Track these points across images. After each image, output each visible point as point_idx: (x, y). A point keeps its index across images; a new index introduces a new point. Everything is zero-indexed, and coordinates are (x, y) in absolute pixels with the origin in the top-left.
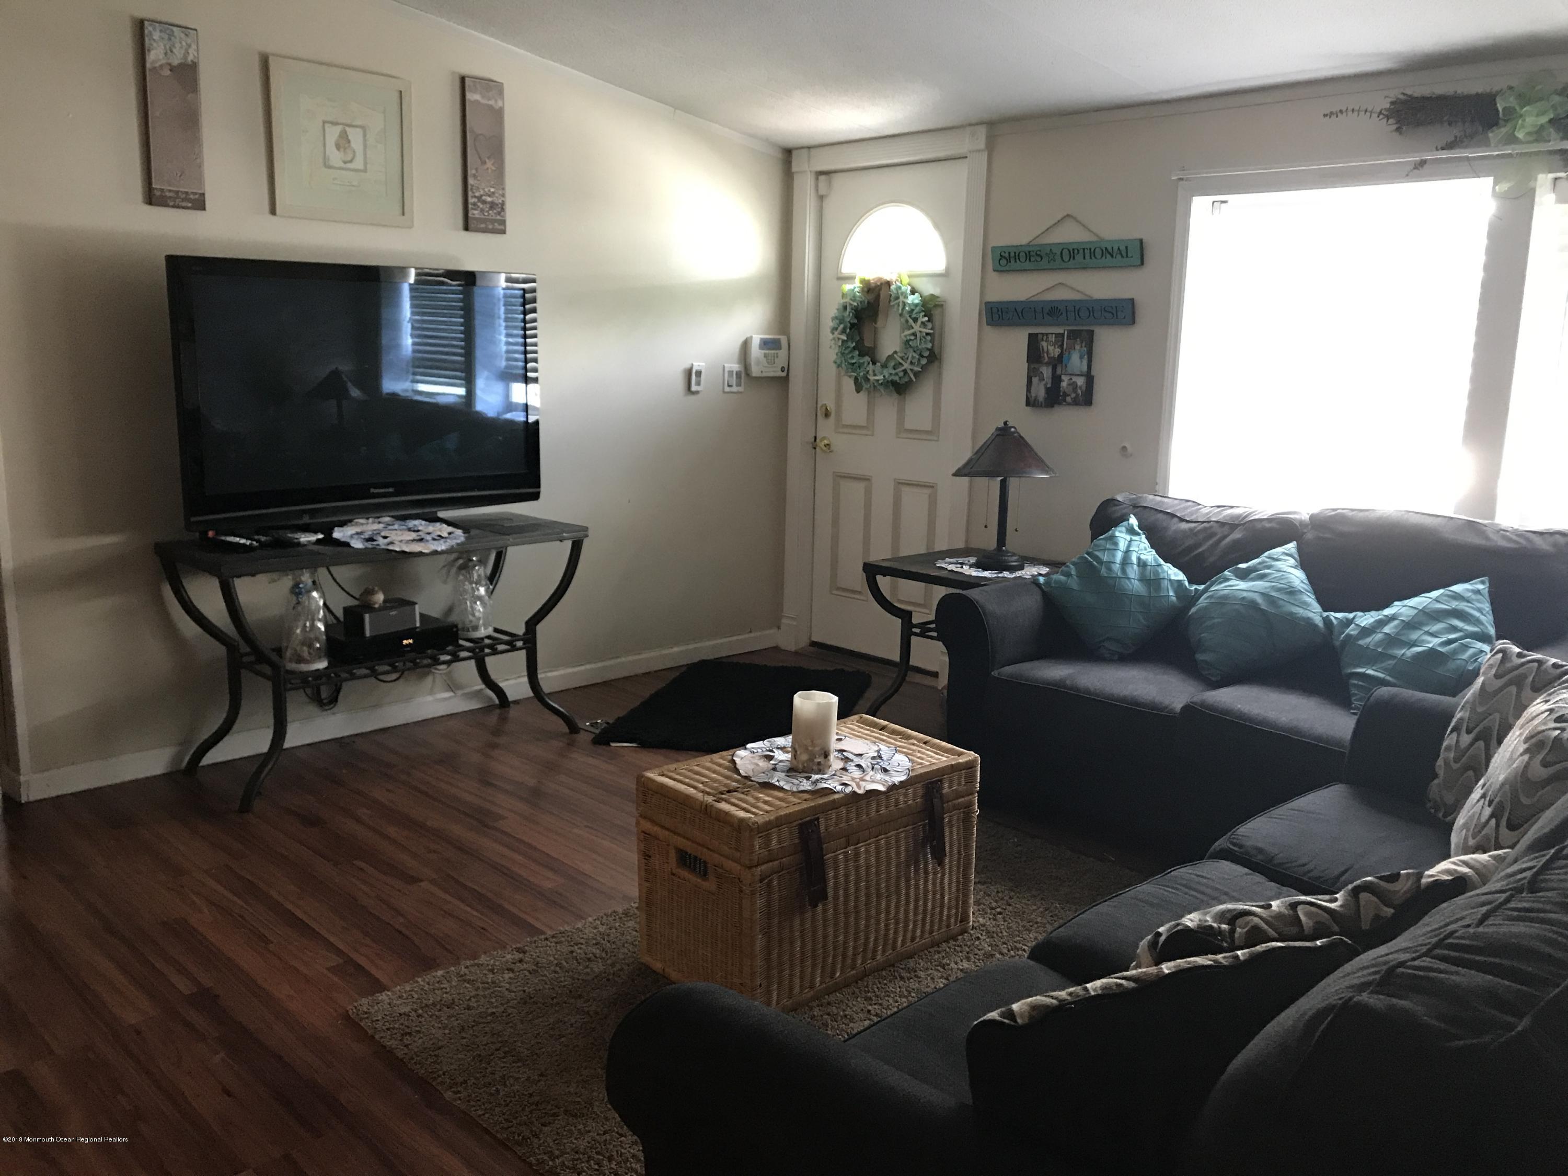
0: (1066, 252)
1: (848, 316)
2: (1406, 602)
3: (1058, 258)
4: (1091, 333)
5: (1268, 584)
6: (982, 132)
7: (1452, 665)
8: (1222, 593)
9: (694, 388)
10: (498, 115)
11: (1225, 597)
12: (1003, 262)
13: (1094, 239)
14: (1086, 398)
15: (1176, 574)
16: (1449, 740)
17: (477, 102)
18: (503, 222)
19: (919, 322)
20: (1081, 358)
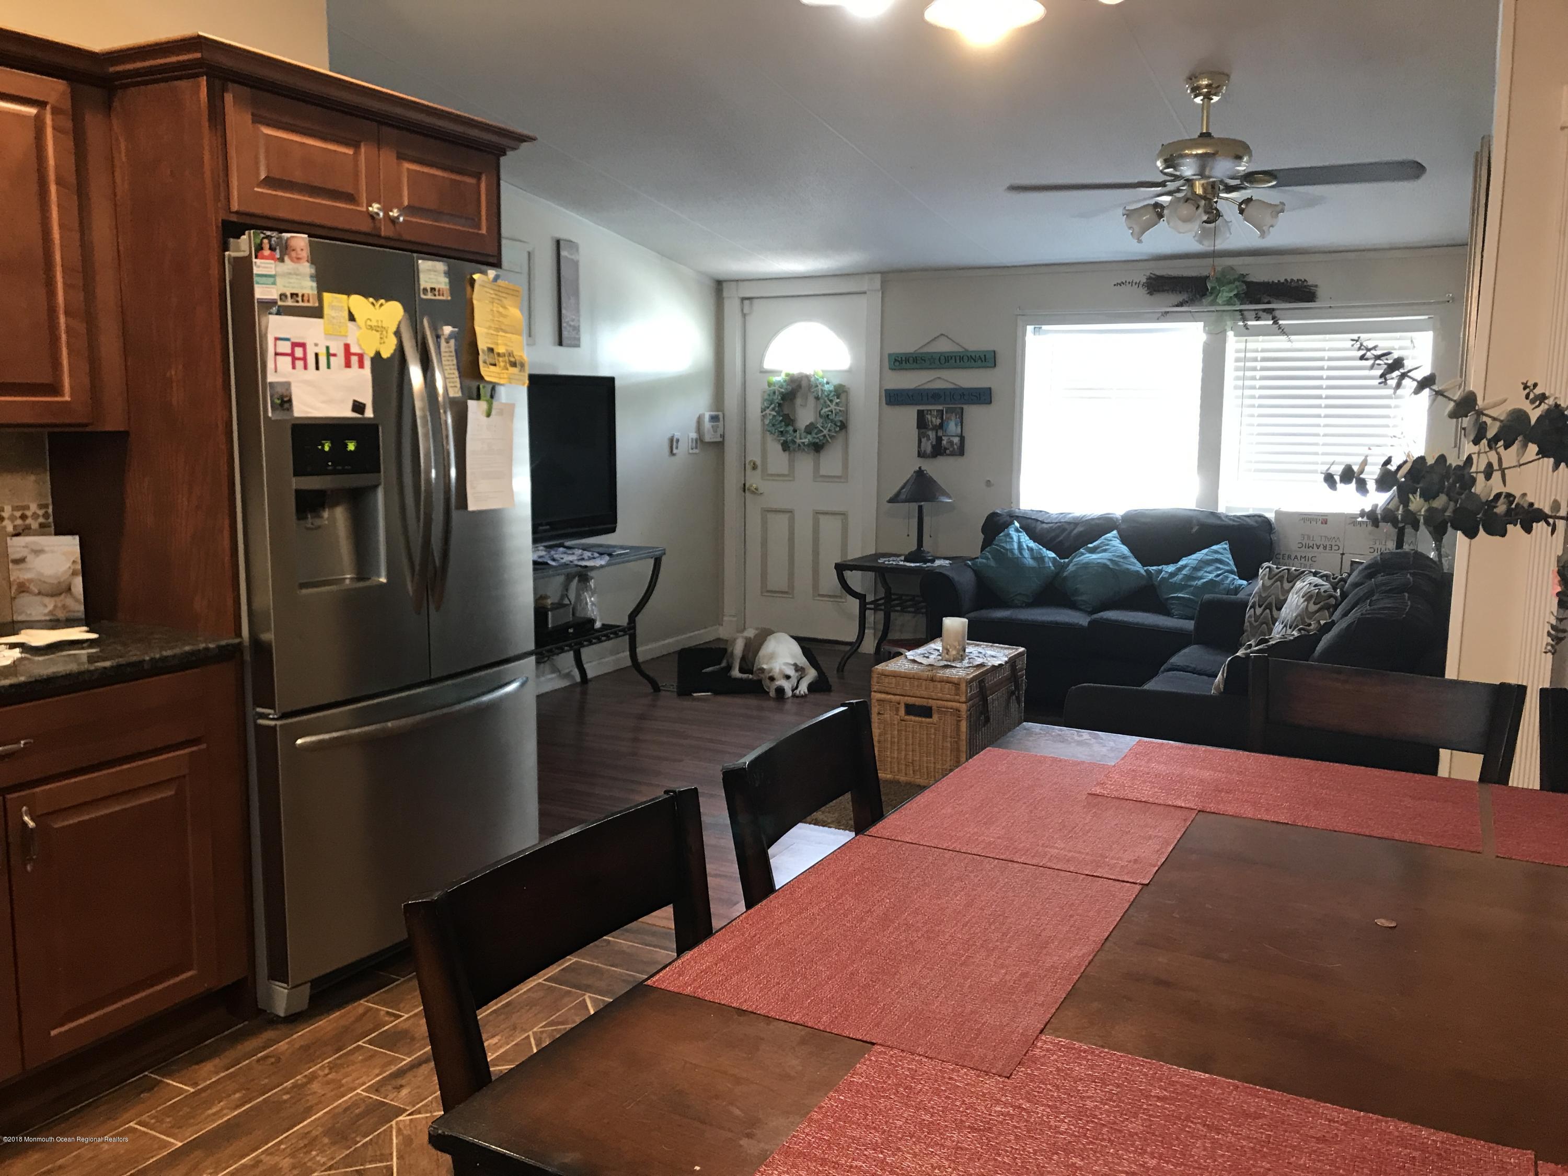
0: (942, 358)
1: (777, 398)
2: (1189, 557)
3: (937, 362)
4: (962, 409)
5: (1110, 554)
6: (878, 279)
7: (1222, 587)
8: (1084, 561)
9: (675, 451)
10: (576, 264)
11: (1087, 563)
12: (897, 364)
13: (961, 350)
14: (961, 451)
15: (1052, 555)
16: (1249, 613)
17: (566, 257)
18: (579, 339)
19: (834, 403)
20: (956, 425)
